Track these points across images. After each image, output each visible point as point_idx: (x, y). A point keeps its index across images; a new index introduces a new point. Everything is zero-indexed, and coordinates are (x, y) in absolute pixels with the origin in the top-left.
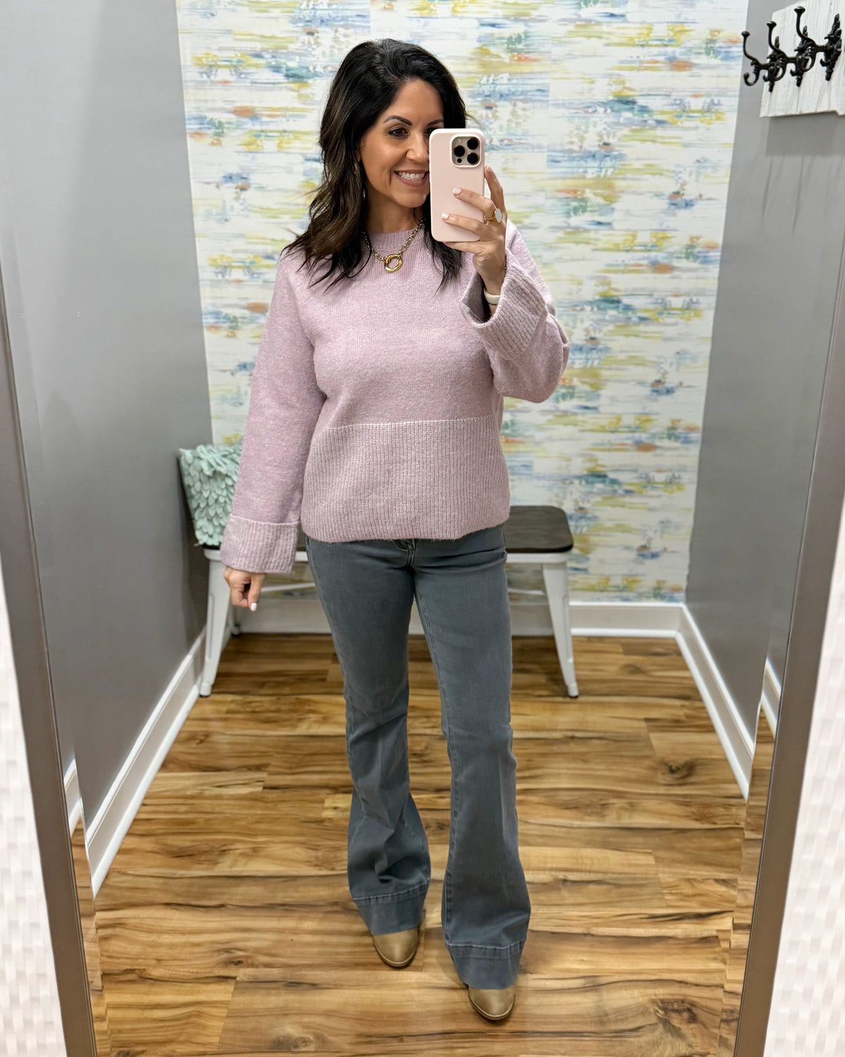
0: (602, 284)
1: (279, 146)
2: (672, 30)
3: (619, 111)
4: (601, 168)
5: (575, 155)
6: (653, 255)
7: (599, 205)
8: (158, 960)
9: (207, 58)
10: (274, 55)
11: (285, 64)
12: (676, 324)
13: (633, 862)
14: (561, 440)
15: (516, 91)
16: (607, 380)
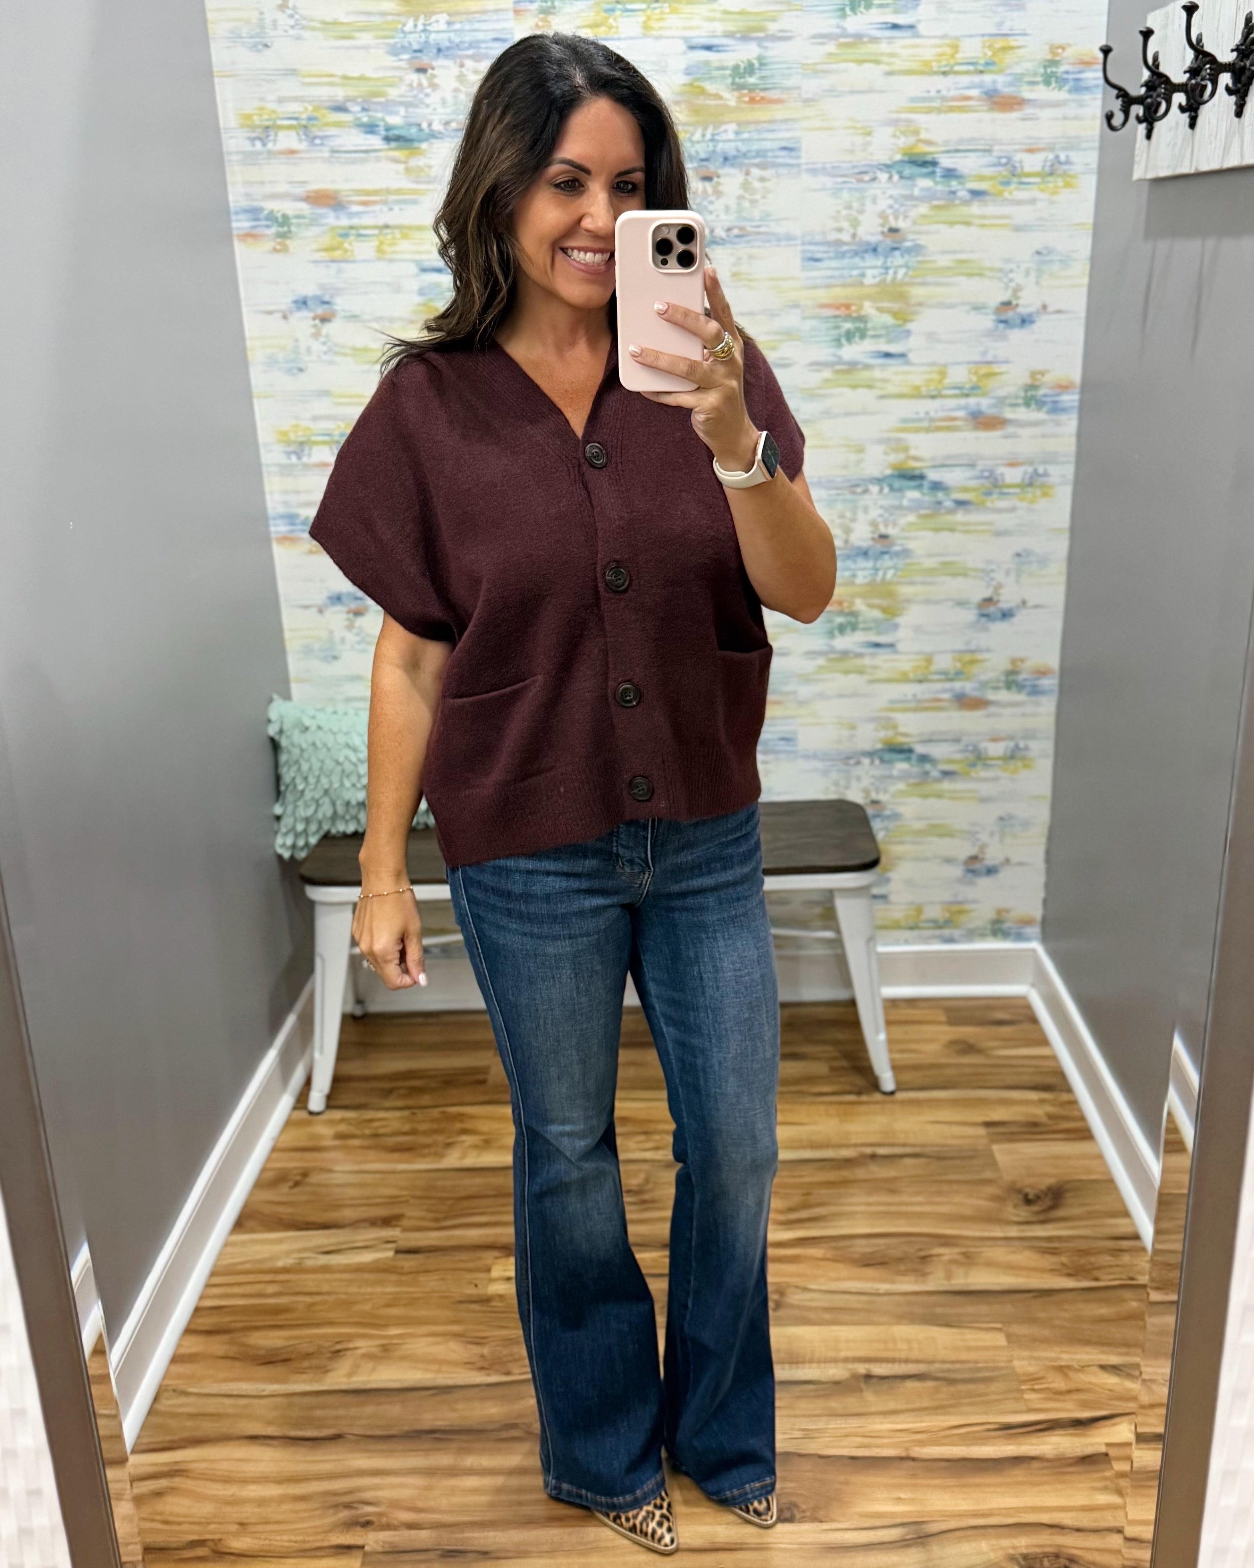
0: (896, 450)
1: (379, 250)
2: (990, 47)
3: (911, 178)
4: (887, 268)
5: (845, 248)
6: (972, 401)
7: (886, 327)
8: (241, 1524)
9: (260, 115)
10: (366, 106)
11: (383, 120)
12: (1013, 509)
13: (973, 1344)
14: (841, 696)
15: (749, 151)
16: (908, 601)
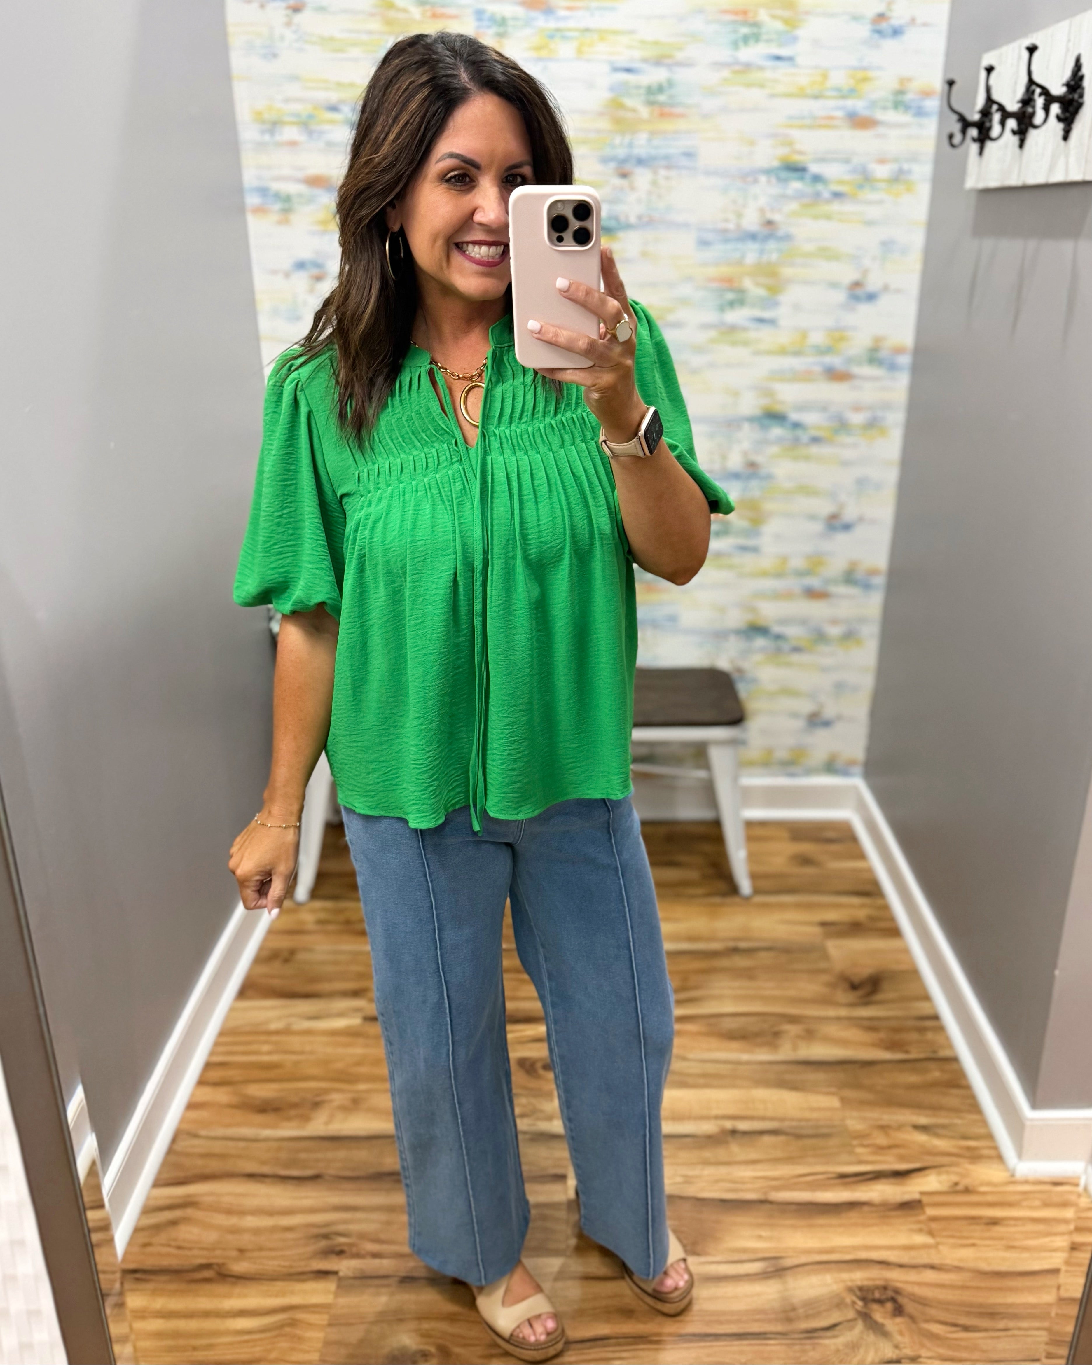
0: (764, 396)
2: (853, 77)
3: (786, 181)
4: (763, 252)
5: (731, 235)
6: (827, 359)
7: (760, 298)
8: (240, 1251)
9: (270, 112)
12: (856, 445)
13: (815, 1105)
15: (658, 155)
16: (771, 514)
